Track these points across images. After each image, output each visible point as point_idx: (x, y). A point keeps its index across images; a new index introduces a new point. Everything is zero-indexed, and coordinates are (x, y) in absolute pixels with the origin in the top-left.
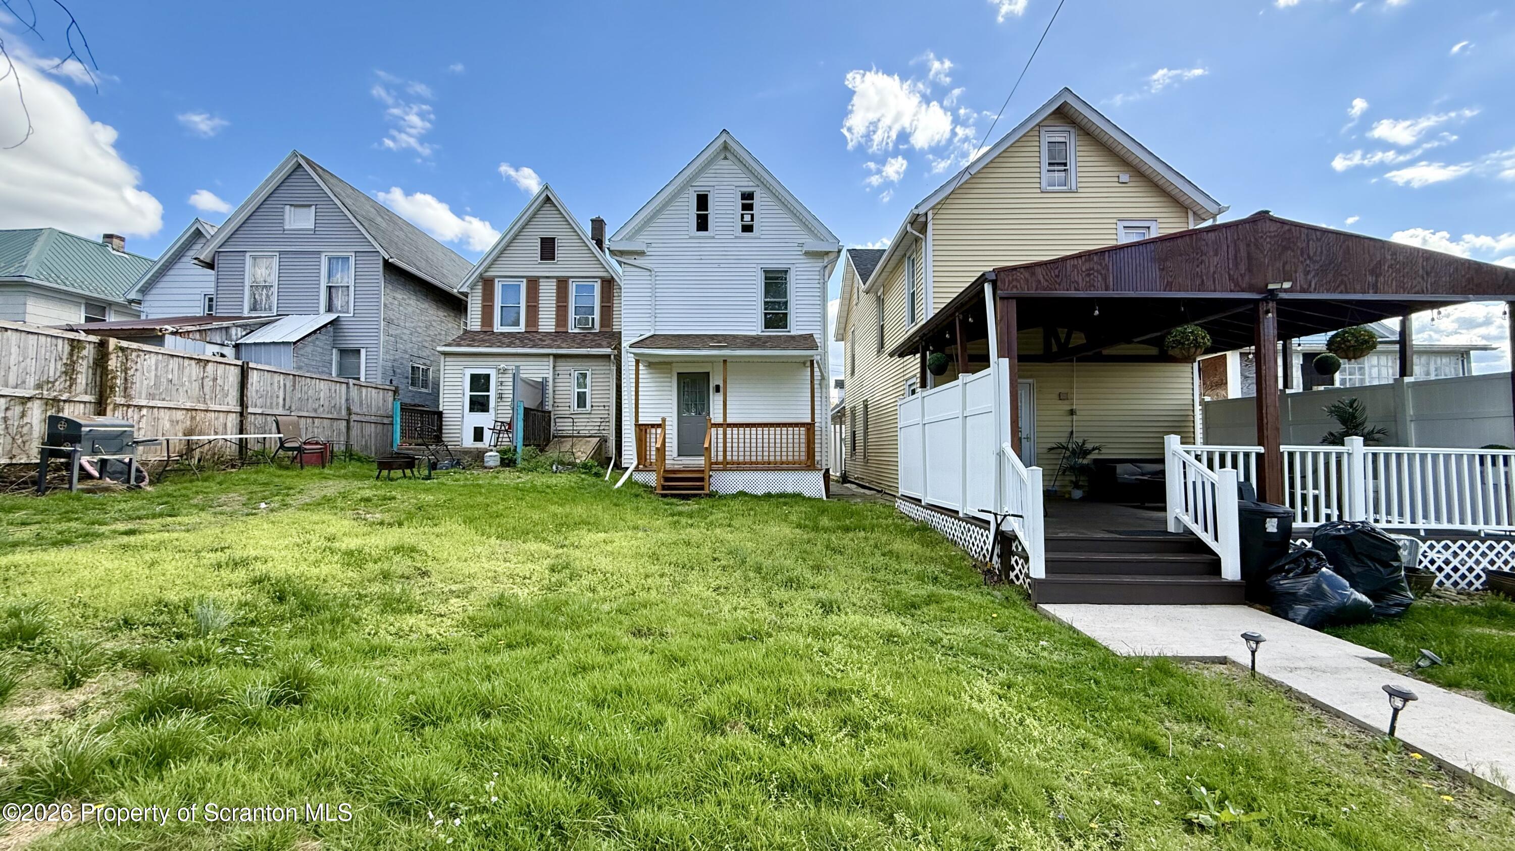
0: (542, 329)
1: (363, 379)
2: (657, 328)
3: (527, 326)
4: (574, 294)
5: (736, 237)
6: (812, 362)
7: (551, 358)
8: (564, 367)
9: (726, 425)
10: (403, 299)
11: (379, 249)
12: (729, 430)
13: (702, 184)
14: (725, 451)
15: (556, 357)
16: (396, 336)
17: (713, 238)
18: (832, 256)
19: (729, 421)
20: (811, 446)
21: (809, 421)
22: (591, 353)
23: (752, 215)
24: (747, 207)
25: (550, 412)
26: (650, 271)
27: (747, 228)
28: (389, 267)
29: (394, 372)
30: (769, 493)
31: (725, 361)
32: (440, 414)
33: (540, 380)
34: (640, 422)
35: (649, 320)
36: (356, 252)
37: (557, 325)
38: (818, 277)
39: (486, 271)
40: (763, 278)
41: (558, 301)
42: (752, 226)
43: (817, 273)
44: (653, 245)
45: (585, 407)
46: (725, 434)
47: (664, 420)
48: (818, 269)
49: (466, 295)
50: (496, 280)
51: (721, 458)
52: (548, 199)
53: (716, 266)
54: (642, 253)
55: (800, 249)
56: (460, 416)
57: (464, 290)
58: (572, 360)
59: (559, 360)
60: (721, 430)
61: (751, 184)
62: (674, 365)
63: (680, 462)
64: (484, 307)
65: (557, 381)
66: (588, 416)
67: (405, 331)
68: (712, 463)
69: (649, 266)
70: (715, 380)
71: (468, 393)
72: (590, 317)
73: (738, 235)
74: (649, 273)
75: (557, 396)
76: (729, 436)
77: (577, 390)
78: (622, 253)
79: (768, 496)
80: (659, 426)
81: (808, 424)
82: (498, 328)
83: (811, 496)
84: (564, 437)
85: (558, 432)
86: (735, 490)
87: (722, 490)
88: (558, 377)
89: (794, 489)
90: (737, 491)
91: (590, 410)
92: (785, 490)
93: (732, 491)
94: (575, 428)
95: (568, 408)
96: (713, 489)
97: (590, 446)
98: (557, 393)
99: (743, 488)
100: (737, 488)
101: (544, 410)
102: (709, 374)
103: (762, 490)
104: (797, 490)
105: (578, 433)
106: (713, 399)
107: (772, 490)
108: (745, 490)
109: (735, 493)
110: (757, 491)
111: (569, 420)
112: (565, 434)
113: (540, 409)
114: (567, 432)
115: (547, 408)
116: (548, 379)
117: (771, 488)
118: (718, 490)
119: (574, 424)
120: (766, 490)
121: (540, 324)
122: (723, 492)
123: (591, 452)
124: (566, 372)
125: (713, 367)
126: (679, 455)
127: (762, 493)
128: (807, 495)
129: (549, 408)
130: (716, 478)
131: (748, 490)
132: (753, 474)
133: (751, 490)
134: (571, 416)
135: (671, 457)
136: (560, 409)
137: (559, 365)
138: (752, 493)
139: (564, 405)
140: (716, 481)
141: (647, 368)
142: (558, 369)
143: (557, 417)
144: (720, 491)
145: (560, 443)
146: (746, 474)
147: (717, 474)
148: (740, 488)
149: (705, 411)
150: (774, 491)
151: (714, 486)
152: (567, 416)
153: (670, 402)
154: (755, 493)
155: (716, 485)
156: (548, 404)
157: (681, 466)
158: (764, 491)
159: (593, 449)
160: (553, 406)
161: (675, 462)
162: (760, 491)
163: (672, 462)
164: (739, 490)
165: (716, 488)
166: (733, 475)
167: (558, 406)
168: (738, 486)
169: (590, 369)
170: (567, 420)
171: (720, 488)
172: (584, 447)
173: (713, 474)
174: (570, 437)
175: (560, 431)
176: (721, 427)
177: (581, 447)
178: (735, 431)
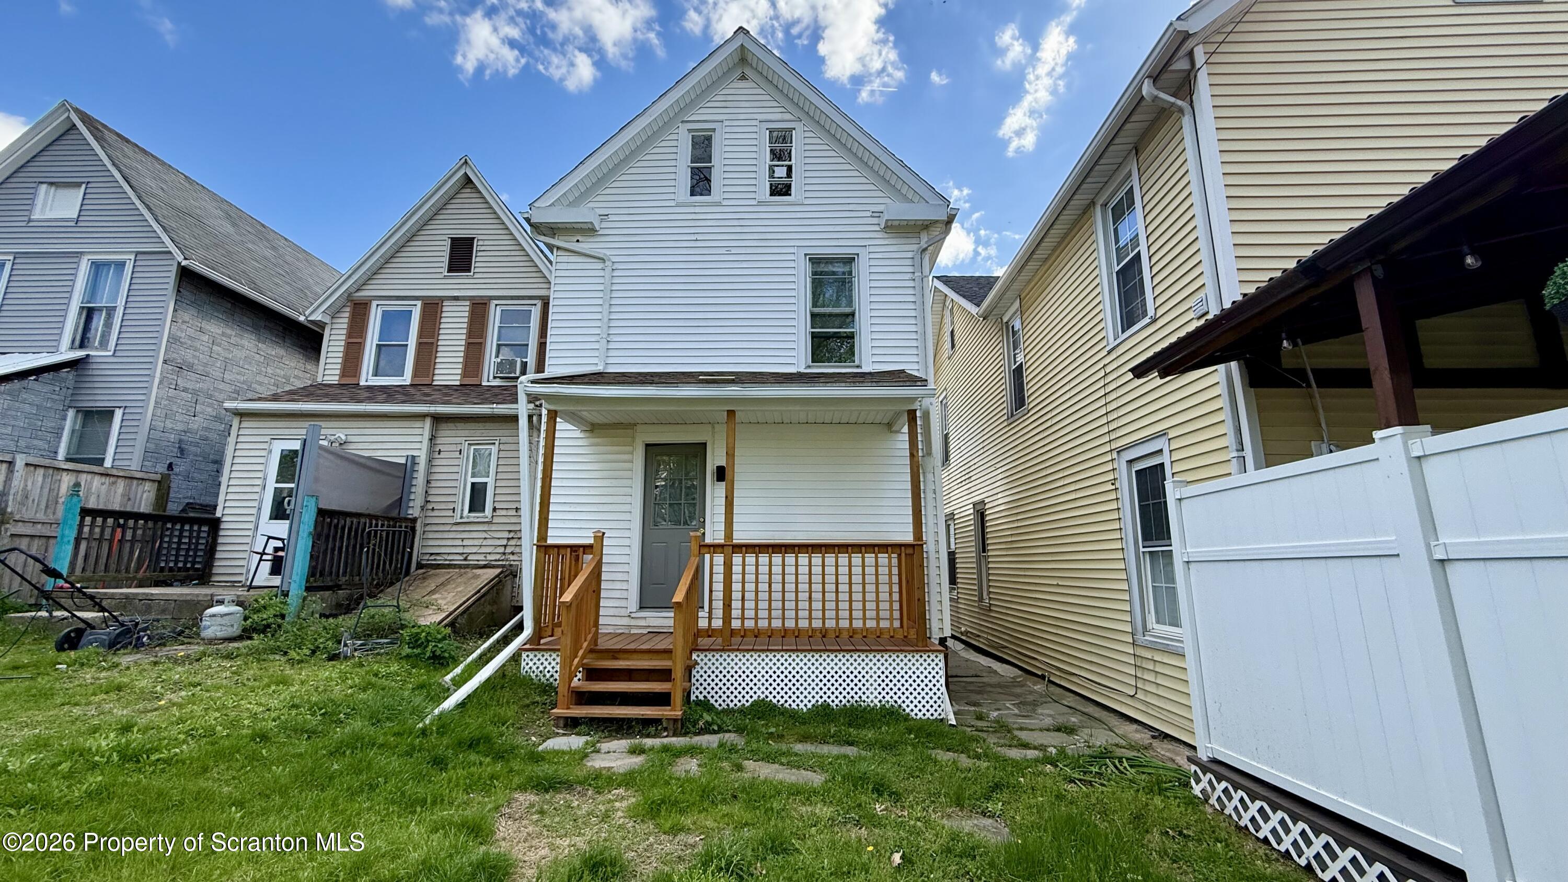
0: (439, 380)
1: (108, 463)
2: (610, 361)
3: (415, 374)
4: (497, 324)
5: (760, 203)
6: (912, 415)
7: (428, 422)
8: (450, 438)
9: (731, 548)
10: (223, 334)
11: (172, 247)
12: (737, 559)
13: (703, 116)
14: (727, 606)
15: (438, 419)
16: (195, 393)
17: (718, 204)
18: (936, 231)
19: (739, 537)
20: (917, 595)
21: (909, 538)
22: (496, 411)
23: (790, 168)
24: (779, 155)
25: (414, 520)
26: (603, 260)
27: (781, 190)
28: (187, 277)
29: (182, 450)
30: (825, 706)
31: (731, 413)
32: (215, 524)
33: (403, 461)
34: (550, 541)
35: (596, 346)
36: (137, 254)
37: (465, 374)
38: (911, 269)
39: (358, 290)
40: (809, 273)
41: (470, 334)
42: (789, 187)
43: (909, 262)
44: (611, 218)
45: (484, 511)
46: (728, 566)
47: (600, 537)
48: (910, 255)
49: (322, 325)
50: (374, 303)
51: (717, 623)
52: (468, 181)
53: (723, 251)
54: (589, 230)
55: (875, 221)
56: (251, 526)
57: (316, 317)
58: (469, 425)
59: (444, 426)
60: (719, 559)
61: (788, 116)
62: (639, 428)
63: (642, 623)
64: (349, 345)
65: (436, 462)
66: (485, 527)
67: (222, 386)
68: (699, 633)
69: (600, 253)
70: (715, 458)
71: (272, 485)
72: (519, 360)
73: (762, 198)
74: (600, 266)
75: (432, 491)
76: (737, 569)
77: (471, 480)
78: (552, 230)
79: (823, 713)
80: (587, 548)
81: (906, 546)
82: (367, 378)
83: (920, 715)
84: (438, 566)
85: (427, 557)
86: (747, 697)
87: (716, 697)
88: (437, 456)
89: (880, 697)
90: (751, 700)
91: (490, 516)
92: (860, 697)
93: (740, 701)
94: (460, 550)
95: (451, 513)
96: (697, 697)
97: (474, 586)
98: (433, 484)
99: (767, 693)
100: (751, 693)
101: (402, 515)
102: (705, 444)
103: (810, 697)
104: (888, 698)
105: (465, 559)
106: (713, 493)
107: (833, 697)
108: (771, 697)
109: (747, 704)
110: (798, 701)
111: (451, 535)
112: (440, 560)
113: (394, 514)
114: (446, 557)
115: (410, 512)
116: (417, 460)
117: (829, 693)
118: (709, 697)
119: (459, 543)
120: (817, 697)
121: (437, 372)
122: (720, 701)
123: (468, 600)
124: (453, 448)
125: (713, 433)
126: (641, 608)
127: (809, 706)
128: (912, 710)
129: (414, 512)
130: (706, 668)
131: (778, 697)
132: (790, 660)
133: (786, 697)
134: (454, 528)
135: (623, 612)
136: (436, 513)
137: (441, 433)
138: (787, 705)
139: (443, 506)
140: (705, 676)
141: (587, 435)
142: (439, 441)
143: (428, 528)
144: (712, 701)
145: (424, 578)
146: (775, 660)
147: (706, 660)
148: (759, 693)
149: (692, 518)
150: (837, 702)
151: (701, 689)
152: (447, 528)
153: (628, 499)
154: (794, 706)
155: (705, 684)
156: (411, 504)
157: (645, 631)
158: (813, 701)
159: (476, 594)
160: (422, 508)
161: (633, 622)
162: (806, 701)
163: (626, 621)
164: (755, 697)
165: (705, 693)
166: (744, 660)
167: (433, 509)
168: (755, 689)
169: (497, 443)
170: (446, 535)
171: (713, 693)
172: (459, 589)
173: (699, 660)
174: (449, 566)
175: (432, 554)
176: (720, 550)
177: (455, 588)
178: (751, 559)
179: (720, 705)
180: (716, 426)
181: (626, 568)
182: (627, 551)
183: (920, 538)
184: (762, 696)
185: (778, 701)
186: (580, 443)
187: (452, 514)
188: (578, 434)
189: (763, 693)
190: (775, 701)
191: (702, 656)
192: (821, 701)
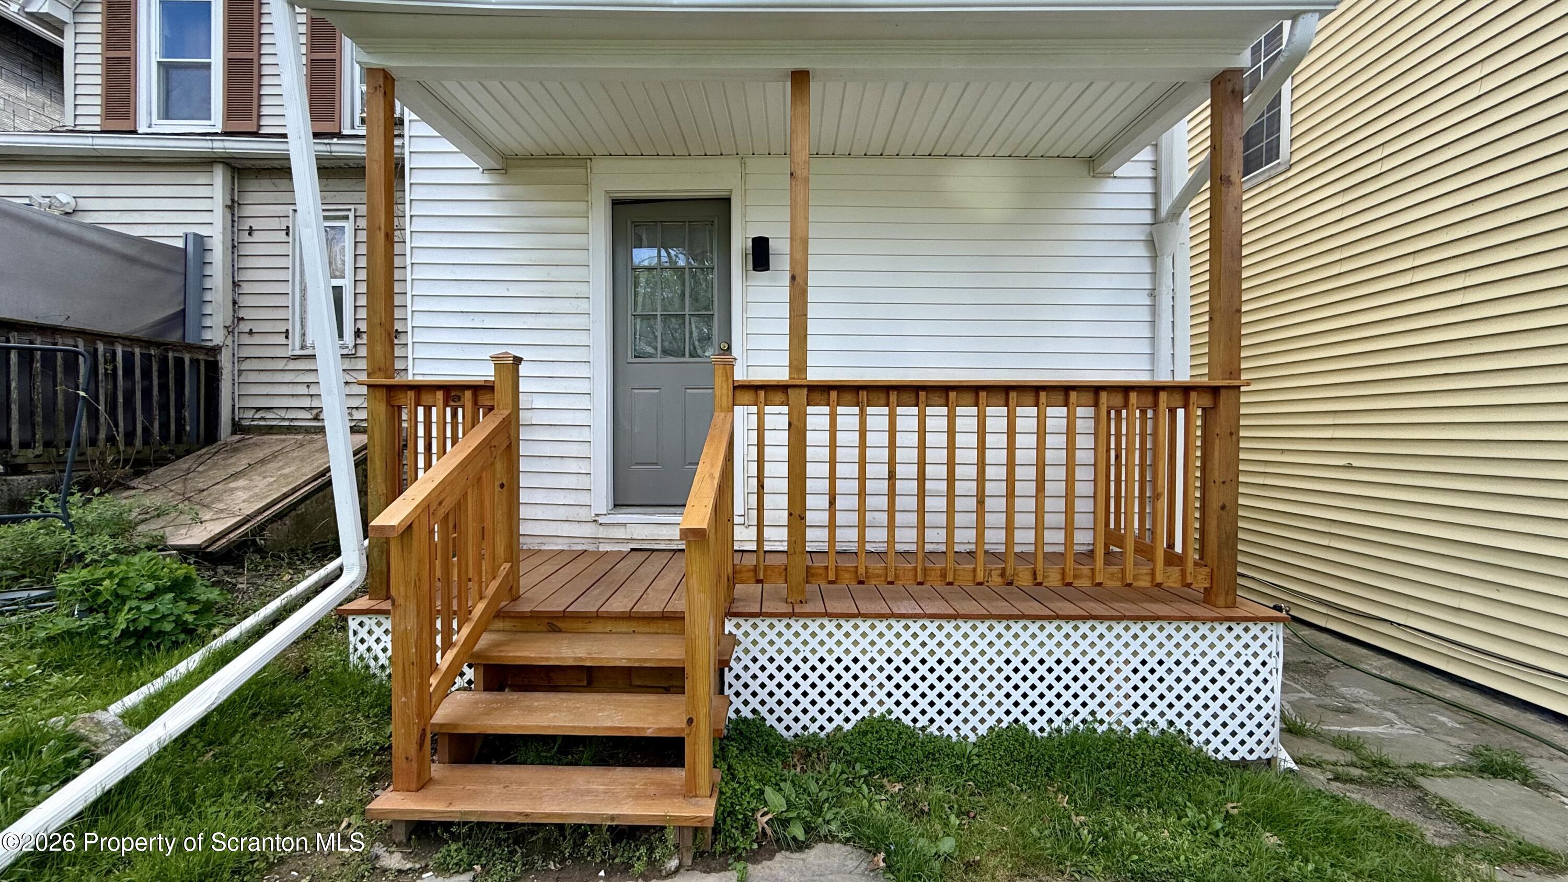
0: (270, 126)
3: (228, 118)
7: (221, 173)
8: (263, 206)
9: (802, 391)
12: (817, 416)
15: (239, 171)
19: (814, 375)
22: (337, 151)
25: (216, 350)
33: (180, 244)
41: (313, 45)
46: (798, 430)
47: (509, 367)
59: (253, 184)
60: (777, 414)
62: (599, 165)
63: (620, 533)
65: (244, 250)
68: (737, 575)
75: (245, 301)
80: (475, 391)
81: (1201, 390)
82: (151, 123)
83: (1225, 751)
84: (270, 430)
85: (250, 414)
86: (847, 711)
87: (780, 711)
88: (247, 238)
89: (1136, 714)
90: (854, 719)
91: (351, 345)
92: (1093, 713)
93: (830, 720)
94: (306, 403)
95: (281, 339)
96: (737, 711)
97: (316, 464)
98: (246, 288)
99: (890, 703)
100: (855, 703)
101: (190, 340)
102: (727, 200)
103: (982, 712)
104: (1153, 715)
105: (316, 418)
106: (745, 294)
107: (1033, 713)
108: (898, 712)
109: (847, 727)
110: (957, 721)
111: (289, 377)
112: (272, 419)
113: (174, 337)
114: (283, 414)
115: (207, 335)
116: (209, 244)
117: (1025, 704)
118: (763, 711)
119: (303, 390)
120: (999, 712)
121: (265, 111)
122: (788, 720)
123: (294, 491)
124: (274, 223)
125: (744, 176)
126: (615, 506)
127: (983, 730)
128: (1208, 742)
129: (215, 335)
130: (755, 652)
131: (915, 712)
132: (940, 636)
133: (932, 712)
134: (292, 365)
135: (583, 514)
136: (256, 340)
137: (250, 198)
138: (933, 729)
139: (268, 327)
140: (754, 669)
141: (496, 178)
142: (248, 211)
143: (246, 365)
144: (771, 720)
145: (236, 450)
146: (906, 636)
147: (755, 634)
148: (872, 703)
149: (706, 339)
150: (1042, 721)
151: (746, 694)
152: (280, 365)
153: (583, 306)
154: (948, 730)
155: (754, 686)
156: (207, 322)
157: (626, 548)
158: (991, 721)
159: (315, 479)
160: (229, 330)
161: (602, 533)
162: (974, 721)
163: (588, 530)
164: (864, 712)
165: (754, 703)
166: (839, 635)
167: (251, 332)
168: (864, 694)
169: (351, 215)
170: (279, 377)
171: (771, 703)
172: (287, 471)
173: (739, 633)
174: (290, 430)
175: (258, 409)
176: (779, 396)
177: (280, 469)
178: (848, 415)
179: (788, 728)
180: (750, 162)
181: (585, 435)
182: (584, 403)
183: (1235, 372)
184: (880, 711)
185: (915, 720)
186: (483, 194)
187: (284, 341)
188: (478, 177)
189: (881, 703)
190: (907, 720)
191: (746, 626)
192: (1007, 720)
